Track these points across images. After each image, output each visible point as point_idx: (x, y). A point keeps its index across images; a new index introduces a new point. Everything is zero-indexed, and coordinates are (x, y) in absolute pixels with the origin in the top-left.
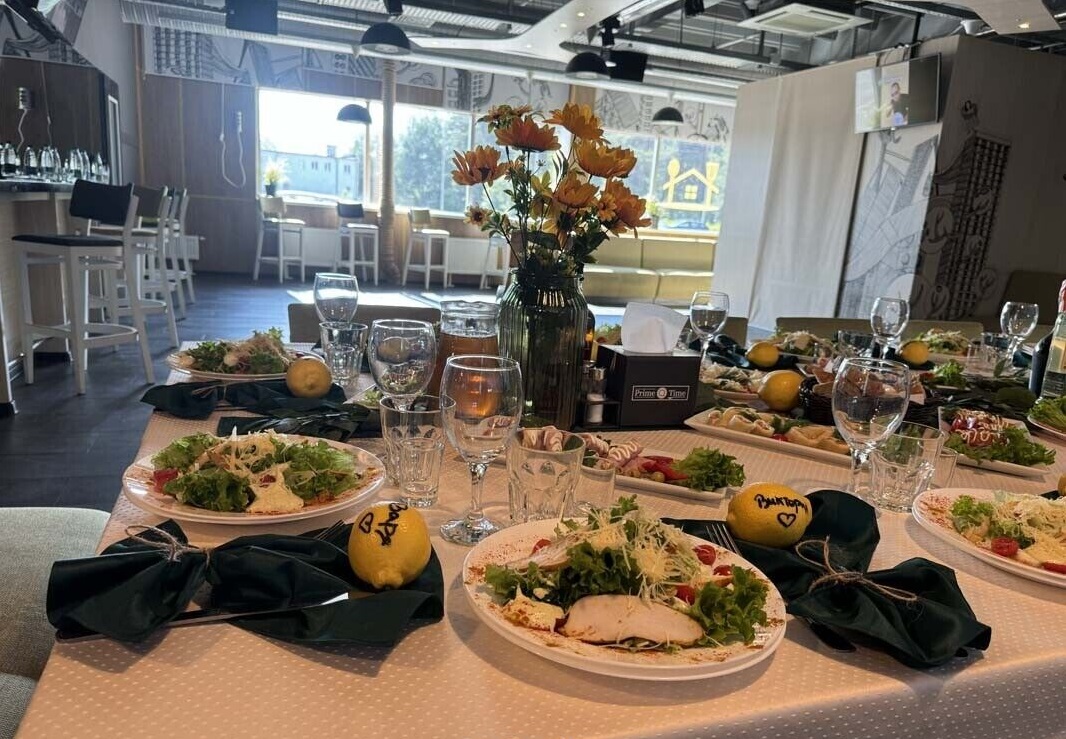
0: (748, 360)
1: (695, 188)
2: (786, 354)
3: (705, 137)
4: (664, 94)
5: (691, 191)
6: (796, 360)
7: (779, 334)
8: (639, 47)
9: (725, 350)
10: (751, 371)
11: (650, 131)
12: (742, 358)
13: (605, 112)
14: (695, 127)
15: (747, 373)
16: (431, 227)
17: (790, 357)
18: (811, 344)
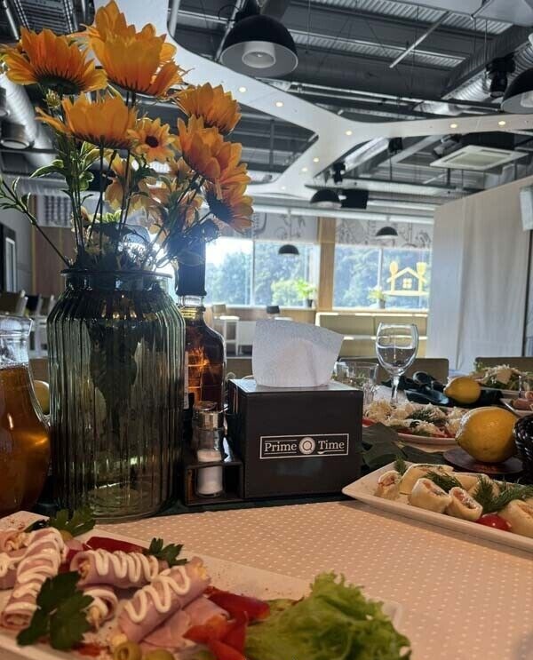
0: (447, 396)
1: (410, 280)
2: (487, 389)
3: (414, 246)
4: (382, 218)
5: (407, 283)
6: (500, 395)
7: (478, 369)
8: (361, 185)
9: (424, 386)
10: (449, 409)
11: (375, 244)
12: (441, 394)
13: (343, 233)
14: (407, 240)
15: (445, 412)
16: (226, 315)
17: (492, 393)
18: (514, 377)
